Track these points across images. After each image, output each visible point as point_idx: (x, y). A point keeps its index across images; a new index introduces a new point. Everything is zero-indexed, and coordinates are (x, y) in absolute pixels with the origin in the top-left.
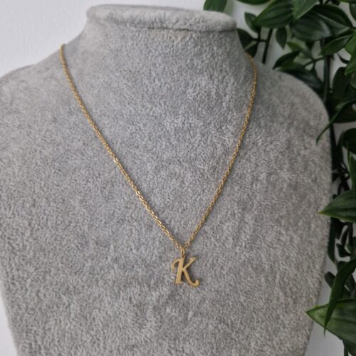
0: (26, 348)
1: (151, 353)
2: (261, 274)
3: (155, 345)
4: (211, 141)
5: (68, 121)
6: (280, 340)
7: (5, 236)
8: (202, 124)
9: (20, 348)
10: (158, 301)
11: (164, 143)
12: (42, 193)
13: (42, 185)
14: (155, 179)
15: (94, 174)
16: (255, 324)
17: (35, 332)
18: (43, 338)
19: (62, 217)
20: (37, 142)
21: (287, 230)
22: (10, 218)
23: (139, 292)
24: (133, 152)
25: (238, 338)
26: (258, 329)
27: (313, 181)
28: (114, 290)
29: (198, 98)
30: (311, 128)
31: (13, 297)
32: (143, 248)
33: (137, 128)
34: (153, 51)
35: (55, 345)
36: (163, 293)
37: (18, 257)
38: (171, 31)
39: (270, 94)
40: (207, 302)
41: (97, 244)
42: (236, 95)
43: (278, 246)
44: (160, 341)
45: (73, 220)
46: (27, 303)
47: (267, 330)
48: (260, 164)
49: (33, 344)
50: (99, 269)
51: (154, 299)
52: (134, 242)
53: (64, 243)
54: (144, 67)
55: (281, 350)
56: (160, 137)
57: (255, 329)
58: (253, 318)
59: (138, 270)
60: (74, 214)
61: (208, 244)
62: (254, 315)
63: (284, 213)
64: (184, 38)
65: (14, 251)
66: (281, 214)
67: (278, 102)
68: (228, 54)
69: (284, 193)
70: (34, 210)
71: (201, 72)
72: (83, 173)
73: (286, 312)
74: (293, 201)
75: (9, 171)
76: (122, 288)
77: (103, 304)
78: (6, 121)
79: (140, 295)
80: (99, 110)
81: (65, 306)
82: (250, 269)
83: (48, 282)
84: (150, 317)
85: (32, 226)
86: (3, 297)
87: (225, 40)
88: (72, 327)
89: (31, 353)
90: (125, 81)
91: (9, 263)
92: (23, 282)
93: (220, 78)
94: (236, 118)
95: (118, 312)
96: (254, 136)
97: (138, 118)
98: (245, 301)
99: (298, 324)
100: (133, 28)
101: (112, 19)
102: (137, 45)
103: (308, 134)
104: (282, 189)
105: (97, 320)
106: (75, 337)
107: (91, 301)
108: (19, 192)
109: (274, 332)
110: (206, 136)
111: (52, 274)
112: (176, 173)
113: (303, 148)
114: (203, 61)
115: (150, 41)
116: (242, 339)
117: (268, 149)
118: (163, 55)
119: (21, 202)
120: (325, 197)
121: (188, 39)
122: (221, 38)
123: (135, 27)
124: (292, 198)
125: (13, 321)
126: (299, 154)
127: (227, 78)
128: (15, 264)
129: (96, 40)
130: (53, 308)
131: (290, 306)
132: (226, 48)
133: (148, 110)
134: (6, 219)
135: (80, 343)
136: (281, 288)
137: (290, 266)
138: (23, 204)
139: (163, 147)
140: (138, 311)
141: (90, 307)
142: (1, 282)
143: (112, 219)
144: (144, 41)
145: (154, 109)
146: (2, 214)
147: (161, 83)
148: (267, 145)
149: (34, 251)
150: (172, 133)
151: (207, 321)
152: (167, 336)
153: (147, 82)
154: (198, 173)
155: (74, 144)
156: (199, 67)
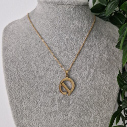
0: (15, 111)
1: (57, 116)
2: (96, 90)
3: (58, 113)
4: (79, 43)
5: (30, 36)
6: (103, 114)
7: (9, 74)
8: (76, 37)
9: (13, 111)
10: (59, 98)
11: (62, 44)
12: (22, 60)
13: (22, 58)
14: (59, 56)
15: (39, 54)
16: (93, 107)
17: (18, 106)
18: (20, 108)
19: (28, 68)
20: (20, 44)
21: (106, 75)
22: (11, 68)
24: (52, 47)
25: (87, 112)
26: (95, 109)
27: (116, 58)
28: (44, 93)
29: (74, 28)
30: (116, 40)
31: (11, 94)
32: (54, 79)
33: (53, 39)
34: (59, 12)
35: (24, 111)
36: (61, 95)
37: (13, 81)
38: (65, 5)
39: (101, 28)
40: (76, 99)
41: (39, 78)
42: (88, 28)
43: (102, 81)
44: (60, 112)
45: (31, 69)
46: (15, 96)
47: (98, 110)
48: (96, 52)
49: (17, 110)
50: (39, 86)
51: (58, 97)
52: (51, 77)
53: (28, 77)
54: (56, 18)
55: (103, 117)
56: (61, 42)
57: (93, 109)
58: (93, 105)
59: (53, 87)
60: (32, 68)
61: (77, 79)
62: (93, 104)
63: (105, 69)
64: (70, 7)
65: (12, 79)
66: (104, 69)
67: (104, 31)
68: (85, 13)
69: (105, 62)
70: (19, 66)
71: (76, 19)
72: (35, 54)
73: (105, 104)
74: (108, 65)
75: (11, 53)
76: (47, 93)
77: (41, 98)
78: (11, 37)
79: (53, 95)
81: (28, 98)
82: (92, 88)
83: (22, 90)
84: (56, 103)
85: (18, 71)
86: (8, 94)
87: (84, 9)
88: (30, 105)
89: (16, 113)
90: (50, 23)
91: (10, 83)
92: (14, 89)
93: (82, 21)
95: (45, 101)
96: (94, 42)
97: (54, 35)
98: (90, 99)
99: (109, 108)
100: (52, 5)
101: (45, 2)
102: (54, 10)
103: (114, 42)
104: (104, 60)
105: (38, 103)
106: (31, 109)
107: (36, 97)
108: (14, 60)
109: (100, 110)
110: (77, 42)
111: (24, 87)
112: (66, 54)
113: (112, 47)
114: (76, 16)
115: (58, 9)
116: (89, 113)
117: (99, 47)
118: (62, 13)
119: (15, 63)
120: (120, 64)
121: (71, 8)
122: (83, 8)
123: (53, 4)
124: (108, 64)
125: (11, 102)
126: (111, 49)
127: (85, 21)
128: (12, 84)
129: (40, 9)
130: (24, 98)
131: (106, 102)
132: (84, 11)
133: (57, 32)
134: (9, 69)
135: (33, 111)
136: (103, 95)
137: (107, 88)
139: (62, 45)
140: (52, 101)
141: (36, 99)
142: (7, 89)
143: (44, 69)
144: (56, 9)
145: (59, 32)
146: (8, 67)
147: (62, 23)
148: (99, 45)
149: (18, 79)
150: (65, 40)
151: (76, 106)
152: (62, 110)
153: (57, 23)
154: (74, 54)
155: (32, 44)
156: (75, 18)
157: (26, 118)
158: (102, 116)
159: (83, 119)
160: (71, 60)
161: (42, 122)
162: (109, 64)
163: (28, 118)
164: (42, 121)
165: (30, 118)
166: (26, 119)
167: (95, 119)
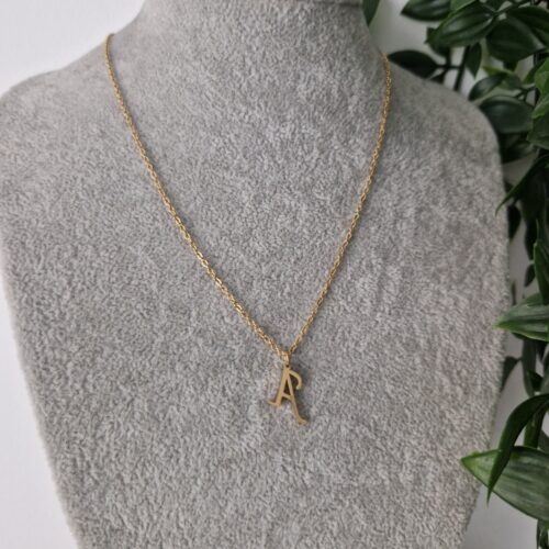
0: (67, 466)
1: (257, 471)
2: (414, 352)
3: (263, 458)
4: (334, 160)
5: (122, 134)
6: (448, 449)
7: (32, 300)
8: (319, 135)
9: (58, 467)
10: (266, 393)
11: (266, 161)
12: (87, 238)
13: (87, 227)
14: (255, 214)
16: (410, 425)
17: (81, 441)
18: (93, 450)
19: (117, 272)
20: (76, 167)
21: (450, 288)
22: (40, 274)
23: (236, 380)
24: (221, 176)
25: (385, 446)
26: (415, 432)
27: (481, 221)
28: (198, 377)
29: (314, 98)
30: (472, 150)
31: (47, 389)
33: (226, 140)
35: (111, 461)
36: (272, 381)
37: (52, 330)
39: (412, 102)
40: (337, 393)
41: (172, 311)
42: (367, 96)
43: (437, 312)
44: (270, 453)
45: (135, 276)
46: (67, 398)
47: (428, 434)
48: (404, 196)
49: (78, 459)
50: (175, 346)
52: (226, 306)
53: (121, 310)
54: (235, 53)
55: (450, 464)
56: (260, 154)
57: (410, 434)
58: (406, 417)
59: (234, 347)
60: (135, 268)
61: (335, 309)
62: (407, 411)
63: (443, 264)
64: (292, 10)
65: (47, 322)
66: (438, 266)
67: (425, 113)
68: (354, 37)
69: (441, 236)
70: (75, 263)
71: (317, 61)
72: (148, 208)
73: (453, 407)
74: (455, 248)
75: (37, 208)
76: (211, 374)
77: (182, 399)
79: (237, 384)
80: (169, 116)
81: (126, 403)
82: (398, 345)
83: (99, 367)
84: (254, 417)
85: (74, 284)
86: (31, 390)
87: (349, 18)
88: (137, 433)
89: (74, 473)
90: (207, 74)
91: (40, 339)
92: (61, 367)
93: (343, 70)
94: (369, 129)
95: (205, 410)
96: (394, 155)
97: (227, 126)
98: (392, 391)
99: (472, 424)
102: (224, 20)
103: (469, 158)
104: (437, 231)
105: (174, 422)
106: (141, 448)
107: (164, 394)
108: (52, 237)
109: (438, 436)
111: (105, 354)
112: (284, 206)
113: (464, 176)
114: (318, 45)
115: (243, 14)
116: (392, 449)
117: (415, 175)
118: (261, 35)
119: (56, 250)
120: (500, 244)
121: (297, 11)
122: (343, 14)
124: (452, 244)
125: (47, 426)
126: (459, 185)
127: (352, 70)
128: (50, 341)
129: (163, 19)
130: (107, 405)
131: (459, 399)
132: (350, 29)
133: (242, 115)
134: (33, 276)
135: (150, 457)
136: (444, 372)
137: (456, 340)
138: (58, 254)
139: (265, 168)
140: (235, 408)
141: (163, 402)
142: (28, 367)
143: (193, 274)
144: (235, 14)
145: (250, 113)
146: (26, 269)
147: (260, 76)
148: (413, 170)
149: (77, 321)
150: (278, 148)
151: (338, 422)
152: (279, 445)
153: (239, 74)
154: (317, 205)
155: (134, 167)
156: (314, 53)
157: (122, 491)
158: (447, 461)
159: (367, 477)
160: (305, 230)
161: (196, 504)
162: (456, 246)
163: (128, 494)
164: (194, 500)
165: (139, 491)
166: (120, 497)
167: (421, 475)
